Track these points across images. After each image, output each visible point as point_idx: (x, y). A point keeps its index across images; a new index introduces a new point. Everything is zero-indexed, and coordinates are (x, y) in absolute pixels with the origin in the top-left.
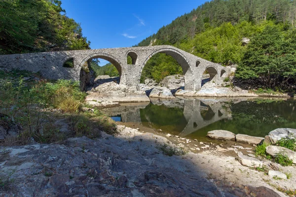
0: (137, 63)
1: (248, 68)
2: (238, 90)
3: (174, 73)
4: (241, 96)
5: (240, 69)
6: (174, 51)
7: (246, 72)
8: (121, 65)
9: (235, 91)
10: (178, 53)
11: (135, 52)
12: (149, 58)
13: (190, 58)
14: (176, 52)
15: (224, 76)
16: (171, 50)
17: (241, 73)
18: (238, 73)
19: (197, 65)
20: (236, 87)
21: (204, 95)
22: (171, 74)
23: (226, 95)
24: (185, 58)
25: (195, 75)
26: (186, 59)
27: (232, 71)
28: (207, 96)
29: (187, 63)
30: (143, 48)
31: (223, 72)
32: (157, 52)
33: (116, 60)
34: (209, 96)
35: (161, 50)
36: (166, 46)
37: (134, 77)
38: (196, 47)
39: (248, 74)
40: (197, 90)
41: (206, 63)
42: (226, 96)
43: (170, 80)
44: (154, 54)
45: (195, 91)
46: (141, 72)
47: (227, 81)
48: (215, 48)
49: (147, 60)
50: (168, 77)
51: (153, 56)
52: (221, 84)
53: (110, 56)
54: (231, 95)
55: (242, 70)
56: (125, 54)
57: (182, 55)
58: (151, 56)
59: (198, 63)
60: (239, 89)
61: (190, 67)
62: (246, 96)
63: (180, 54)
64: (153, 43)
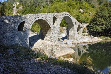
8: (50, 26)
16: (68, 15)
27: (84, 27)
30: (59, 14)
35: (65, 15)
37: (56, 34)
41: (78, 23)
47: (84, 33)
53: (45, 20)
61: (74, 25)
64: (17, 5)
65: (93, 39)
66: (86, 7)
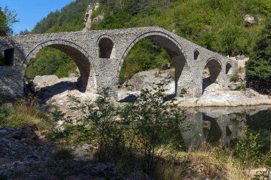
0: (113, 56)
1: (265, 62)
2: (254, 95)
3: (149, 68)
4: (261, 104)
5: (253, 63)
6: (164, 35)
7: (264, 68)
8: (90, 59)
9: (251, 96)
10: (170, 38)
11: (110, 38)
12: (130, 48)
13: (187, 46)
14: (167, 37)
15: (231, 72)
16: (160, 34)
17: (257, 69)
18: (253, 70)
19: (196, 58)
20: (251, 90)
21: (210, 104)
22: (144, 69)
23: (241, 103)
24: (179, 46)
25: (193, 73)
26: (180, 48)
27: (239, 65)
28: (215, 106)
29: (182, 54)
30: (122, 32)
31: (228, 67)
32: (141, 38)
33: (82, 51)
34: (218, 106)
35: (148, 35)
36: (153, 28)
37: (109, 78)
38: (177, 25)
39: (267, 72)
40: (198, 96)
41: (206, 54)
42: (242, 106)
43: (146, 80)
44: (137, 40)
45: (196, 99)
46: (120, 70)
47: (235, 81)
48: (209, 27)
49: (128, 50)
50: (141, 73)
51: (136, 44)
52: (227, 85)
53: (72, 45)
54: (249, 104)
55: (258, 65)
56: (95, 40)
57: (175, 42)
58: (133, 44)
59: (196, 54)
60: (256, 93)
61: (187, 60)
62: (267, 104)
63: (173, 41)
64: (93, 10)
65: (253, 98)
66: (265, 8)
